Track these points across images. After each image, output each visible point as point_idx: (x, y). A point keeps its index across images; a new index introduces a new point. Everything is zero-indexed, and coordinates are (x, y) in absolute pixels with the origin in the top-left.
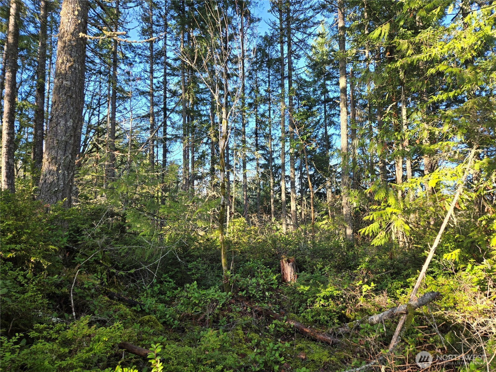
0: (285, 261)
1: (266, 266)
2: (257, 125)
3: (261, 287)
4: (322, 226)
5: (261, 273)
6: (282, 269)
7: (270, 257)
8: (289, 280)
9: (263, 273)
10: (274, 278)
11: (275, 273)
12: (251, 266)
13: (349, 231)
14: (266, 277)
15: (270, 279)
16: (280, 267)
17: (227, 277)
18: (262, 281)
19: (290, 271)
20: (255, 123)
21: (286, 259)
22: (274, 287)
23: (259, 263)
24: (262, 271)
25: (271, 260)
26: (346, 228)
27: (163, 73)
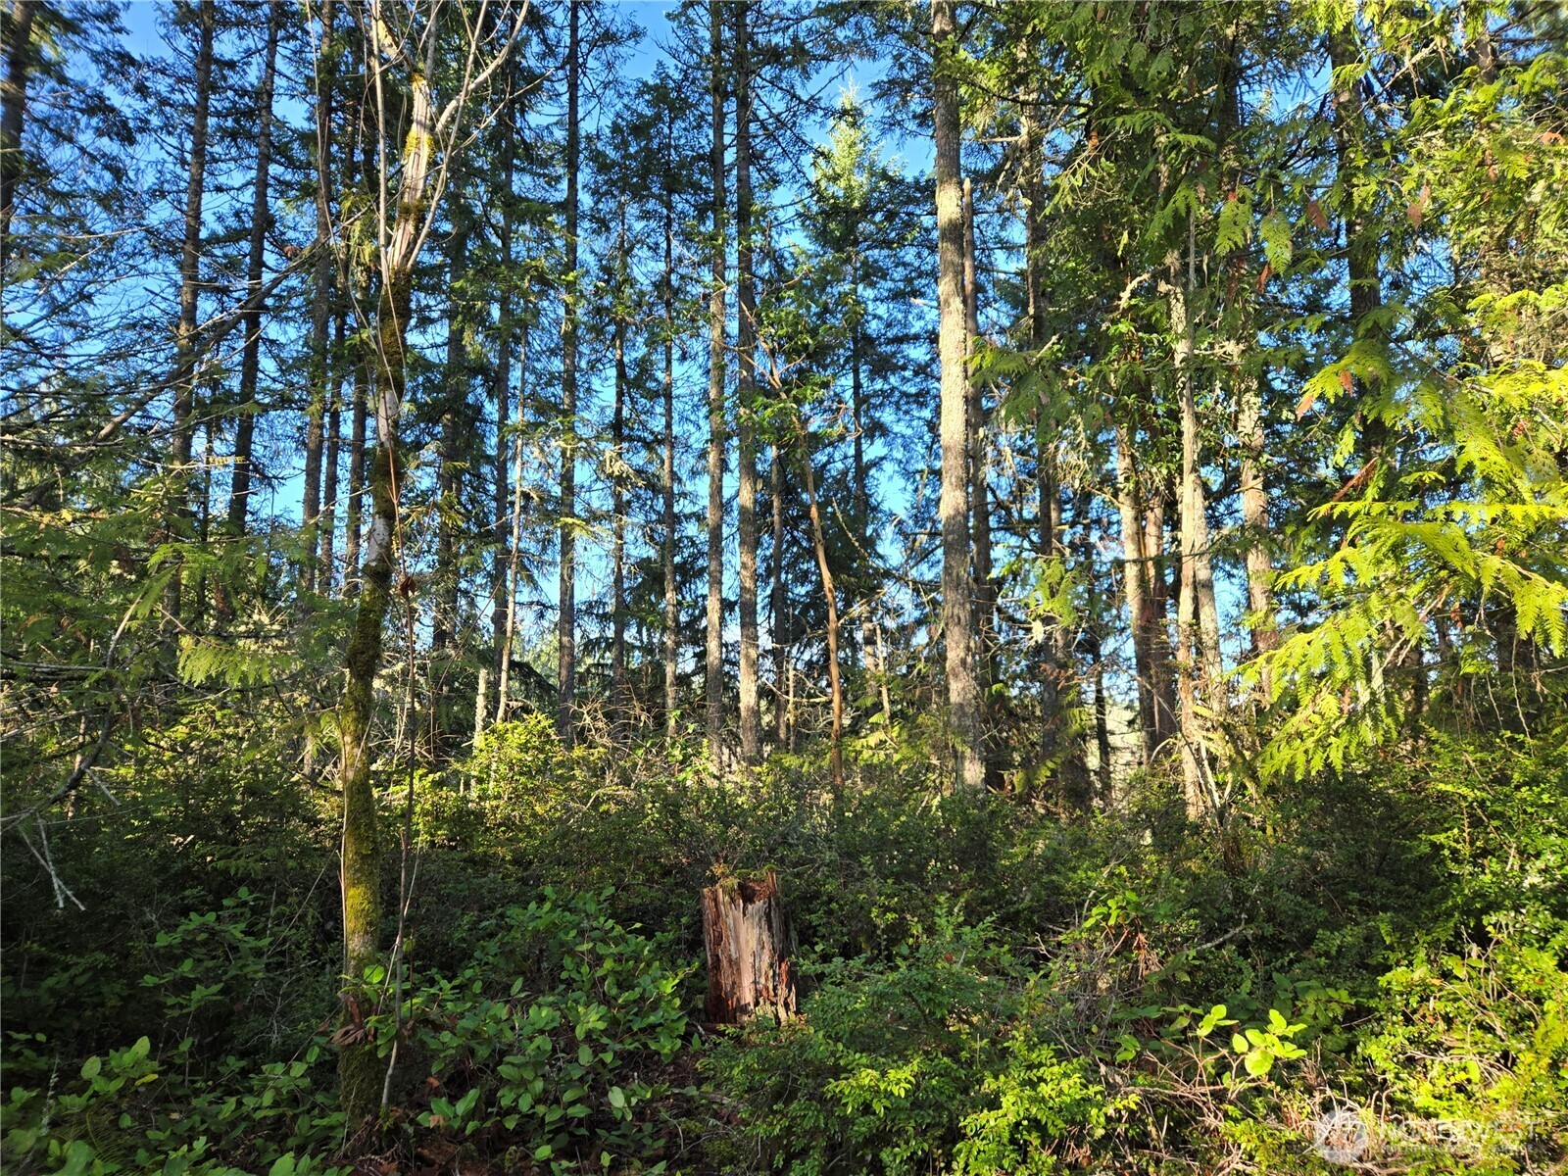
0: (728, 891)
1: (624, 920)
2: (620, 395)
3: (585, 1055)
4: (866, 754)
5: (599, 960)
6: (708, 937)
7: (650, 881)
8: (748, 996)
9: (608, 964)
10: (668, 987)
11: (670, 957)
12: (541, 925)
13: (974, 772)
14: (623, 986)
15: (642, 998)
16: (697, 926)
17: (366, 1006)
18: (592, 1019)
19: (753, 944)
20: (613, 391)
21: (733, 882)
22: (667, 1046)
23: (592, 908)
24: (601, 949)
25: (654, 894)
26: (958, 757)
27: (253, 174)
